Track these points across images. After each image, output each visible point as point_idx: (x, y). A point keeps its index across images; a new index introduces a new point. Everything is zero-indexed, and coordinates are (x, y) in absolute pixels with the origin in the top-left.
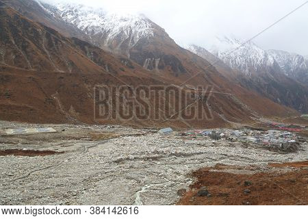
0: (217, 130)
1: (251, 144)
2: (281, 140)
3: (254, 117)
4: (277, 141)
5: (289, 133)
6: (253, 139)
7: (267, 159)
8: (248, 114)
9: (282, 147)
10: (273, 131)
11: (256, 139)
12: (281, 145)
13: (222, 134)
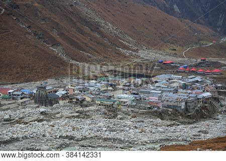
0: (50, 84)
1: (124, 109)
2: (182, 94)
3: (127, 48)
4: (176, 96)
5: (198, 78)
6: (127, 97)
7: (157, 137)
8: (115, 42)
9: (187, 110)
10: (167, 76)
11: (132, 97)
12: (183, 104)
13: (61, 92)
